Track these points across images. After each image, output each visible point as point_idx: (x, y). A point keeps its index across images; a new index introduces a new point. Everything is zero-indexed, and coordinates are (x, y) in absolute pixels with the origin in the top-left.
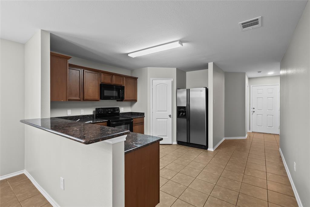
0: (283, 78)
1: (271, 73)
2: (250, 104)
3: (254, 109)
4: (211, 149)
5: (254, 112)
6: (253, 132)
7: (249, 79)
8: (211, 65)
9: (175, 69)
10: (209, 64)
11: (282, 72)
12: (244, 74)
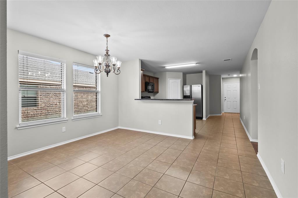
0: (241, 79)
1: (235, 76)
2: (223, 95)
3: (225, 98)
4: (204, 119)
5: (225, 100)
6: (225, 113)
7: (222, 78)
8: (204, 72)
9: (182, 73)
10: (203, 71)
11: (241, 75)
12: (220, 76)
